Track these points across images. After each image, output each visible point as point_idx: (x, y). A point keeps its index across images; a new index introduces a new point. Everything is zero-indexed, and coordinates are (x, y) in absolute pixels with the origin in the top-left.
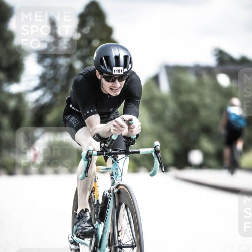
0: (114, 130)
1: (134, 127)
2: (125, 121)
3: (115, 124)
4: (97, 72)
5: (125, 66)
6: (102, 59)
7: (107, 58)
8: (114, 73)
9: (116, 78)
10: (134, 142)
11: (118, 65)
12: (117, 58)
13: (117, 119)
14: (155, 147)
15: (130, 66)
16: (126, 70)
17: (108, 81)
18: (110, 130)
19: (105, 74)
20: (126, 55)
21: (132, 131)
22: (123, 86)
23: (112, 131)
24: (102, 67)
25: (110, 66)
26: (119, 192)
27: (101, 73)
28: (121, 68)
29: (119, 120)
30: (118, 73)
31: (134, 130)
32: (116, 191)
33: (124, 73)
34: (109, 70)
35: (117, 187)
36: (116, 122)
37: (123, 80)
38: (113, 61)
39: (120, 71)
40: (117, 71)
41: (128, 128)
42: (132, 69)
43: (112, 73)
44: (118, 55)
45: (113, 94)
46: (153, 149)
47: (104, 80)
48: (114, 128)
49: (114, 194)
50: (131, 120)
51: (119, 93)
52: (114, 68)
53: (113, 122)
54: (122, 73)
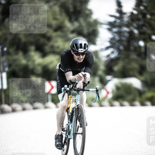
0: (78, 79)
1: (87, 78)
2: (83, 75)
3: (78, 76)
4: (72, 51)
5: (85, 48)
6: (73, 45)
7: (76, 45)
8: (79, 51)
9: (80, 54)
10: (87, 85)
11: (81, 48)
12: (81, 45)
13: (79, 74)
14: (96, 88)
15: (87, 48)
16: (85, 50)
17: (77, 55)
18: (76, 79)
19: (75, 52)
20: (85, 43)
21: (86, 80)
22: (84, 58)
23: (77, 79)
24: (74, 49)
25: (77, 48)
26: (78, 108)
27: (73, 52)
28: (83, 49)
29: (80, 74)
30: (81, 52)
31: (86, 79)
32: (76, 107)
33: (84, 51)
34: (77, 50)
35: (77, 106)
36: (79, 75)
37: (84, 55)
38: (79, 46)
39: (82, 50)
40: (81, 50)
41: (84, 78)
42: (88, 50)
43: (78, 52)
44: (81, 43)
45: (79, 61)
46: (95, 90)
47: (75, 55)
48: (78, 78)
49: (76, 109)
50: (85, 75)
51: (82, 61)
52: (79, 49)
53: (77, 75)
54: (83, 52)
